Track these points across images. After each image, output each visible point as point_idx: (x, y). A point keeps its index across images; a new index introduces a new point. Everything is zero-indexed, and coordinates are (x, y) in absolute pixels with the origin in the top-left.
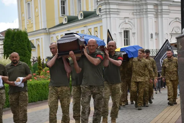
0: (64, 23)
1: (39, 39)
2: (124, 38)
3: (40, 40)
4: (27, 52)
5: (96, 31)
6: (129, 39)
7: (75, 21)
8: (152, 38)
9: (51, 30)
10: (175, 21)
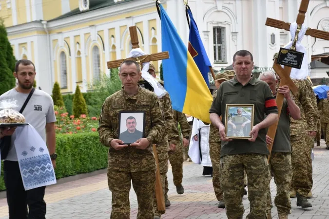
0: (81, 10)
1: (26, 43)
2: (215, 43)
3: (29, 46)
4: (6, 70)
5: (153, 28)
6: (225, 45)
7: (107, 4)
8: (273, 43)
9: (52, 25)
10: (324, 6)
